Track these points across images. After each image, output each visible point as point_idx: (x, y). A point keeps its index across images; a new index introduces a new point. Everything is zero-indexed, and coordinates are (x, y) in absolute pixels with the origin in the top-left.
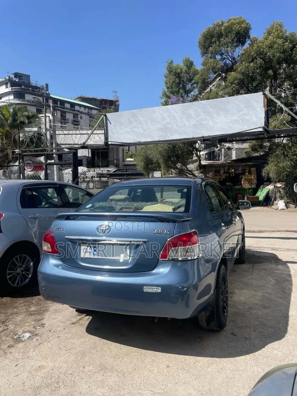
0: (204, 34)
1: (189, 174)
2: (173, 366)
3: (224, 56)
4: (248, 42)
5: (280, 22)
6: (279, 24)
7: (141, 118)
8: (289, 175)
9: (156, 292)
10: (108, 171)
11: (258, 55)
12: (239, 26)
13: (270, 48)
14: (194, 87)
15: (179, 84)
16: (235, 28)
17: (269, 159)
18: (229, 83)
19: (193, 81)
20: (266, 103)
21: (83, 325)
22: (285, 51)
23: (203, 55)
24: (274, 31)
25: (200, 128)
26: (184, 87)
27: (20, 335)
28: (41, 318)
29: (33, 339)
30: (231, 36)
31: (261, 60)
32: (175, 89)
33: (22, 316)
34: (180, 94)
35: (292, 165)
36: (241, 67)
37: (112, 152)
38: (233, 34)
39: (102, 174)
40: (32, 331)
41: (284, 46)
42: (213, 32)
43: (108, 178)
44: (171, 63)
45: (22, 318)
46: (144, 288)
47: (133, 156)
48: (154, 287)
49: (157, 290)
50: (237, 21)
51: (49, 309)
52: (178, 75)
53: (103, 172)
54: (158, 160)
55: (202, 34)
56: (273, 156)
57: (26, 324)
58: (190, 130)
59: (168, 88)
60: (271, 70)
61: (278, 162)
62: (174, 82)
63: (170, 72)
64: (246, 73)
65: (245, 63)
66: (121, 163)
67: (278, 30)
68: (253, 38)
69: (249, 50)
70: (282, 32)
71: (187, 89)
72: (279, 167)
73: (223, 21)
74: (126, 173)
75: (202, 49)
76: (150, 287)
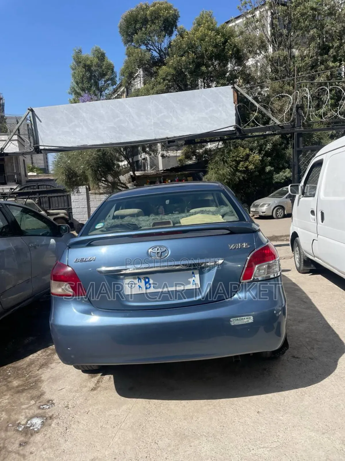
0: (126, 17)
1: (123, 187)
2: (264, 410)
3: (149, 46)
4: (175, 32)
5: (209, 12)
6: (208, 15)
7: (84, 114)
8: (229, 182)
9: (246, 323)
10: (11, 189)
11: (189, 48)
12: (166, 12)
13: (202, 40)
14: (108, 84)
15: (90, 79)
16: (163, 14)
17: (208, 166)
18: (161, 79)
19: (107, 77)
20: (236, 98)
21: (109, 389)
22: (217, 45)
23: (126, 43)
24: (204, 21)
25: (163, 127)
26: (96, 84)
27: (26, 425)
28: (40, 393)
29: (50, 425)
30: (158, 23)
31: (194, 54)
32: (86, 85)
33: (7, 397)
34: (92, 91)
35: (232, 172)
36: (172, 61)
37: (9, 165)
38: (161, 20)
39: (3, 193)
40: (38, 414)
41: (216, 39)
42: (137, 16)
43: (15, 198)
44: (79, 52)
45: (8, 399)
46: (231, 321)
47: (35, 169)
48: (244, 318)
49: (248, 320)
50: (164, 6)
51: (42, 379)
52: (88, 68)
53: (5, 191)
54: (84, 172)
55: (124, 18)
56: (213, 163)
57: (23, 407)
58: (151, 129)
59: (77, 83)
60: (204, 66)
61: (218, 169)
62: (83, 75)
63: (78, 63)
64: (179, 68)
65: (176, 57)
66: (23, 179)
67: (208, 22)
68: (180, 28)
69: (180, 41)
70: (213, 24)
71: (100, 85)
72: (219, 174)
73: (147, 5)
74: (37, 190)
75: (125, 36)
76: (239, 318)
